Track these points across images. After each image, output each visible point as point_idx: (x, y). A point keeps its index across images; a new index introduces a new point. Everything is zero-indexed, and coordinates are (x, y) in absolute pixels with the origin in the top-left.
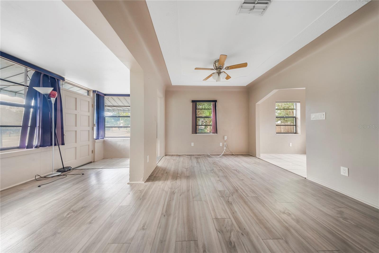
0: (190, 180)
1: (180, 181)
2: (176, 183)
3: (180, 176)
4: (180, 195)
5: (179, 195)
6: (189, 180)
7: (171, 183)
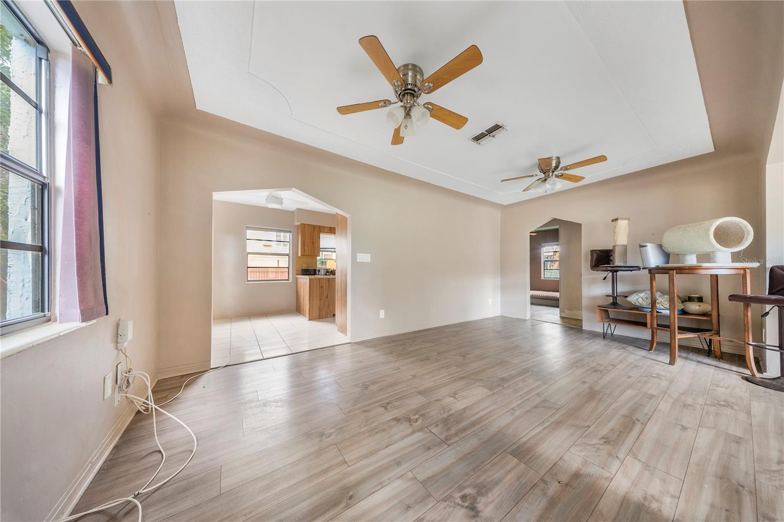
0: (524, 439)
1: (566, 458)
2: (585, 463)
3: (547, 478)
4: (589, 427)
5: (591, 429)
6: (526, 443)
7: (607, 474)
